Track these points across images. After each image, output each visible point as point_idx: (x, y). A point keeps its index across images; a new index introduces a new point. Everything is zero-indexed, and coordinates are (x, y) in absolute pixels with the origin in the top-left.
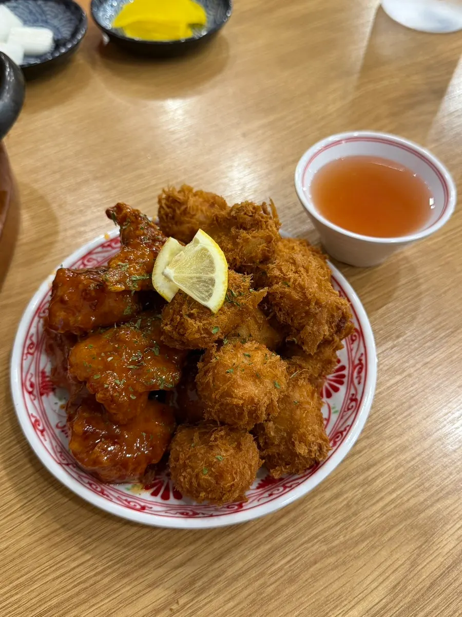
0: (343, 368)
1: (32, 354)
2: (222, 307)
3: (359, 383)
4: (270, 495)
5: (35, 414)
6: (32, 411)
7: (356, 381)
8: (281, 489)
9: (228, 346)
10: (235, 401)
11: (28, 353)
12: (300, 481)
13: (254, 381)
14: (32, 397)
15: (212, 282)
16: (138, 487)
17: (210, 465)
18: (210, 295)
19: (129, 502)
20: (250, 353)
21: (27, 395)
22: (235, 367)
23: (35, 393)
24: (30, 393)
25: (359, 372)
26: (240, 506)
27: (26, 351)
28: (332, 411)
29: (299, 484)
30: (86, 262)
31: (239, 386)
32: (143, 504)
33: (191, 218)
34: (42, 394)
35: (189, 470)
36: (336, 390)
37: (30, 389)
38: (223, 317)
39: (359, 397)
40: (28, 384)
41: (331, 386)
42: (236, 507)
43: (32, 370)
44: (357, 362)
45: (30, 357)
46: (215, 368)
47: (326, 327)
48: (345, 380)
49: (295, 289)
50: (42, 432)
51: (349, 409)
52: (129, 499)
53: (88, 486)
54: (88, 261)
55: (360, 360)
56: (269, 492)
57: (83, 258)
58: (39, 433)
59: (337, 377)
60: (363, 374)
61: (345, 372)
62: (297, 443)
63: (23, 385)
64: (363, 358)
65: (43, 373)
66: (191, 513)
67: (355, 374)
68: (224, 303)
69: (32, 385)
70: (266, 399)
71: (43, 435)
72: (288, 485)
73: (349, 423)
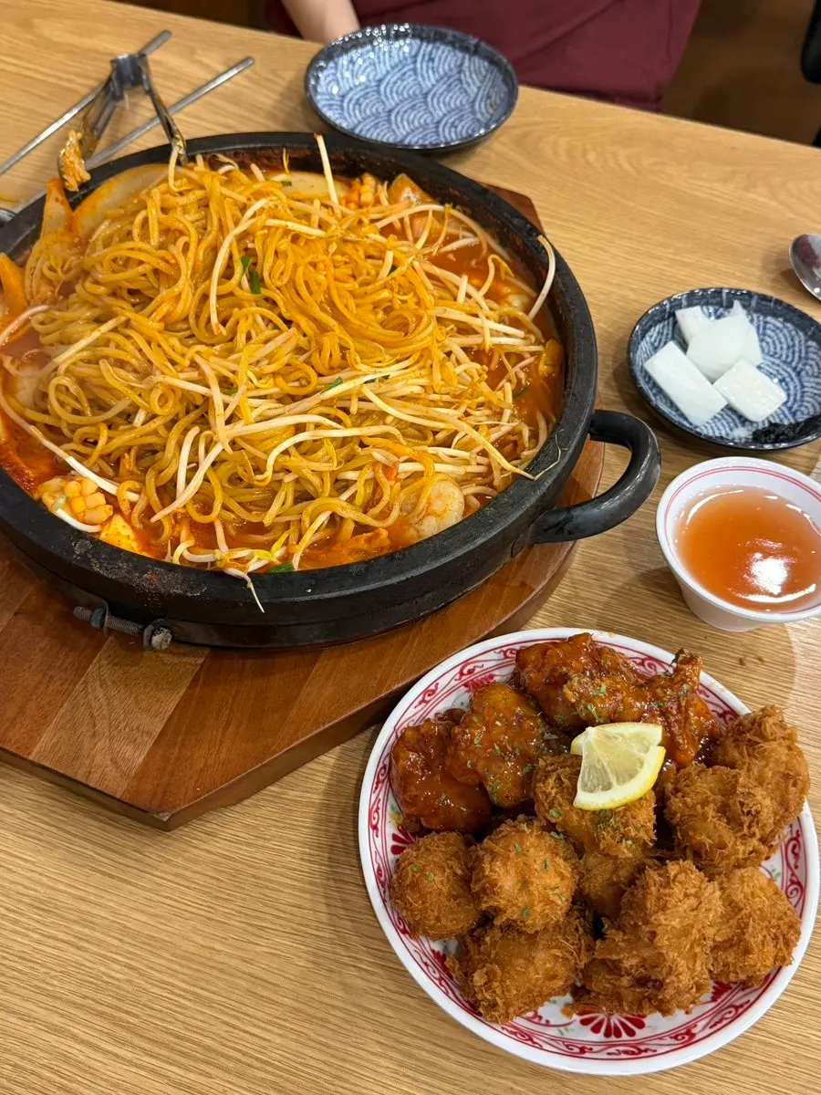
0: (631, 1033)
1: (506, 657)
2: (587, 811)
3: (609, 1054)
4: (426, 964)
5: (440, 688)
6: (442, 682)
7: (612, 1050)
8: (437, 975)
9: (549, 839)
10: (486, 866)
11: (505, 653)
12: (451, 995)
13: (519, 881)
14: (457, 677)
15: (607, 787)
16: (399, 819)
17: (422, 870)
18: (592, 791)
19: (377, 811)
20: (550, 867)
21: (458, 669)
22: (524, 854)
23: (464, 678)
24: (461, 673)
25: (626, 1052)
26: (404, 932)
27: (504, 649)
28: (562, 1029)
29: (447, 994)
30: (646, 663)
31: (505, 864)
32: (379, 826)
33: (749, 755)
34: (466, 685)
35: (415, 854)
36: (596, 1030)
37: (465, 671)
38: (575, 818)
39: (586, 1055)
40: (470, 667)
41: (600, 1024)
42: (402, 927)
43: (487, 665)
44: (643, 1047)
45: (502, 656)
46: (518, 831)
47: (634, 962)
48: (613, 1038)
49: (659, 899)
50: (423, 701)
51: (567, 1046)
52: (380, 811)
53: (381, 765)
54: (650, 665)
55: (646, 1051)
56: (429, 963)
57: (650, 658)
58: (420, 698)
59: (616, 1027)
60: (624, 1056)
61: (625, 1036)
62: (485, 970)
63: (466, 663)
64: (650, 1053)
65: (492, 677)
66: (382, 879)
67: (621, 1048)
68: (594, 812)
69: (470, 672)
70: (503, 902)
71: (420, 703)
72: (443, 983)
73: (545, 1046)
